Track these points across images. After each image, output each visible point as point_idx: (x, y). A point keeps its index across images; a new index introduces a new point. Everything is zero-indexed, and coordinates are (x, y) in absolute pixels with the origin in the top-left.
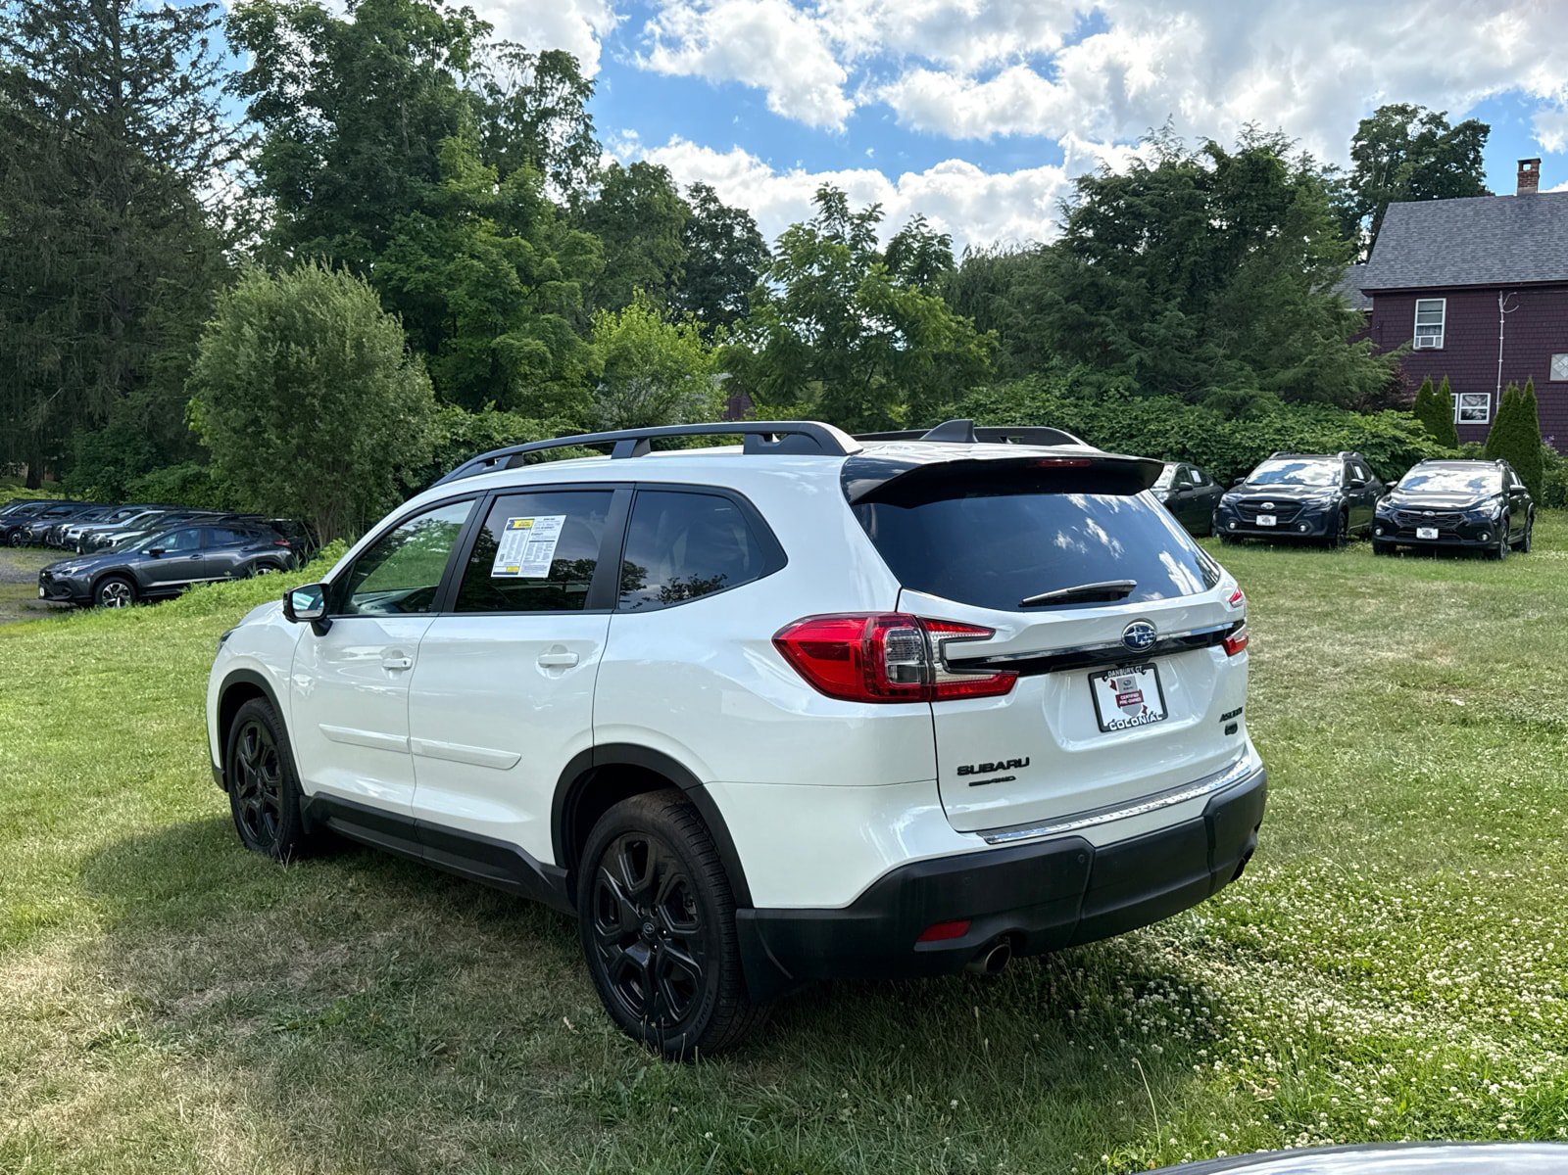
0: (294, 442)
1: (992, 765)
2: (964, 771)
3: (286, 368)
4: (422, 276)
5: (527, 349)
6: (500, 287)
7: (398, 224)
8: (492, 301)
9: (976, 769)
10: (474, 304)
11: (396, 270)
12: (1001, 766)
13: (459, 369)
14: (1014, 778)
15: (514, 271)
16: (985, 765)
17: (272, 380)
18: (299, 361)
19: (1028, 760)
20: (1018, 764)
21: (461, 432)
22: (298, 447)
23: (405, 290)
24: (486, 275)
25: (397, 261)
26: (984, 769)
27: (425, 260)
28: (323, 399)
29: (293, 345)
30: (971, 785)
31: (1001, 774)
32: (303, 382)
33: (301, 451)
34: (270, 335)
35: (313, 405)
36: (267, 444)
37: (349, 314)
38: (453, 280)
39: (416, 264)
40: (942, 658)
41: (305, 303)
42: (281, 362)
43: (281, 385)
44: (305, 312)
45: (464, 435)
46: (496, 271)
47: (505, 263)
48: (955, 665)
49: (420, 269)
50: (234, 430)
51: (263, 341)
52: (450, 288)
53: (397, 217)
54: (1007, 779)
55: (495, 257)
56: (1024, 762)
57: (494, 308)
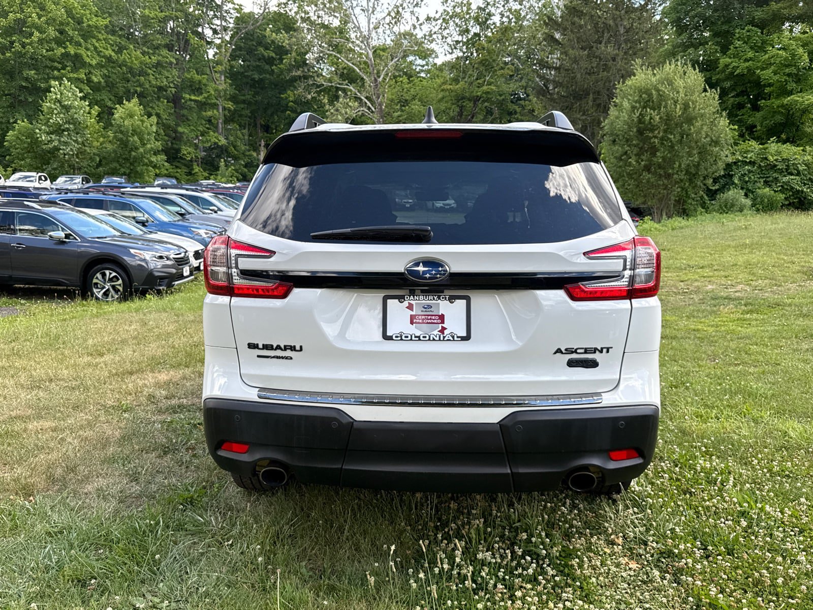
0: (643, 163)
1: (272, 346)
2: (252, 346)
3: (644, 123)
4: (747, 64)
5: (806, 102)
6: (795, 66)
7: (737, 35)
8: (789, 75)
9: (261, 346)
10: (776, 77)
11: (732, 62)
12: (278, 347)
13: (765, 119)
14: (291, 358)
15: (806, 54)
16: (267, 345)
17: (635, 130)
18: (651, 118)
19: (301, 347)
20: (293, 348)
21: (749, 156)
22: (645, 166)
23: (735, 74)
24: (786, 59)
25: (734, 58)
26: (267, 347)
27: (750, 54)
28: (662, 139)
29: (648, 110)
30: (259, 356)
31: (279, 353)
32: (652, 130)
33: (647, 169)
34: (638, 105)
35: (654, 142)
36: (630, 164)
37: (681, 90)
38: (767, 65)
39: (744, 58)
40: (237, 267)
41: (659, 86)
42: (641, 120)
43: (640, 132)
44: (658, 90)
45: (751, 158)
46: (793, 55)
47: (801, 50)
48: (245, 273)
49: (746, 60)
50: (616, 158)
51: (633, 108)
52: (763, 69)
53: (737, 31)
54: (287, 358)
55: (794, 47)
56: (298, 348)
57: (791, 80)
